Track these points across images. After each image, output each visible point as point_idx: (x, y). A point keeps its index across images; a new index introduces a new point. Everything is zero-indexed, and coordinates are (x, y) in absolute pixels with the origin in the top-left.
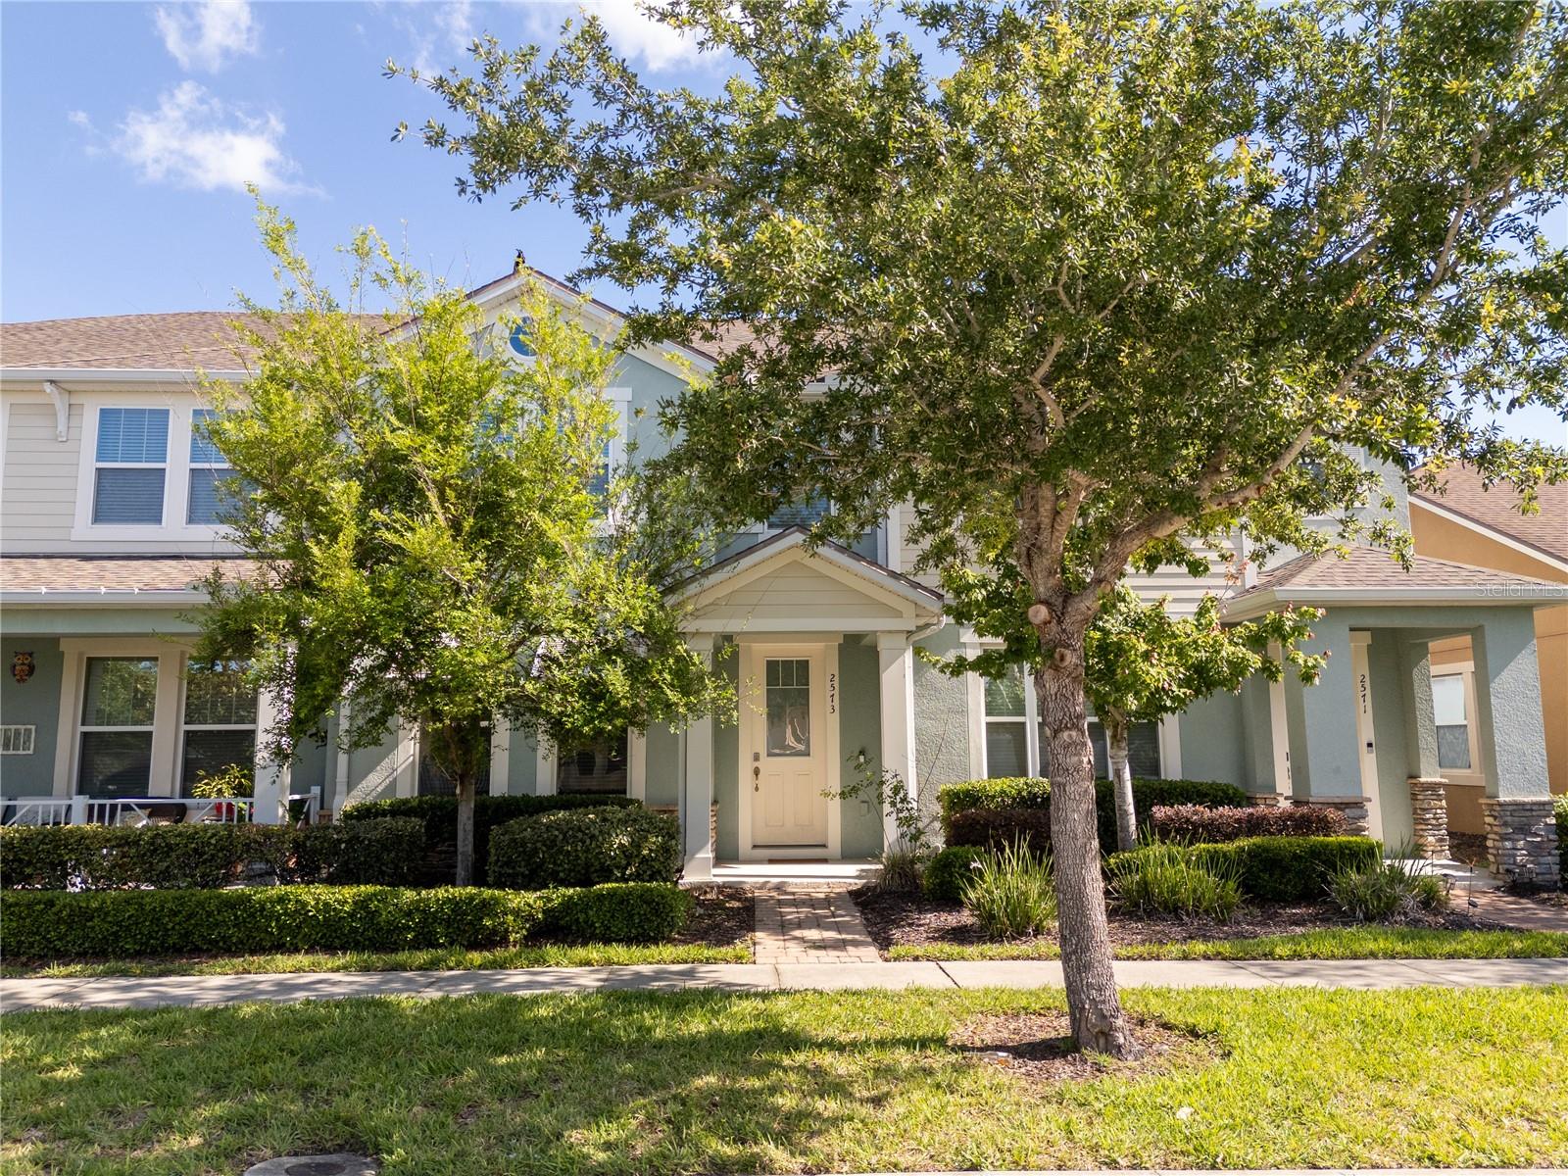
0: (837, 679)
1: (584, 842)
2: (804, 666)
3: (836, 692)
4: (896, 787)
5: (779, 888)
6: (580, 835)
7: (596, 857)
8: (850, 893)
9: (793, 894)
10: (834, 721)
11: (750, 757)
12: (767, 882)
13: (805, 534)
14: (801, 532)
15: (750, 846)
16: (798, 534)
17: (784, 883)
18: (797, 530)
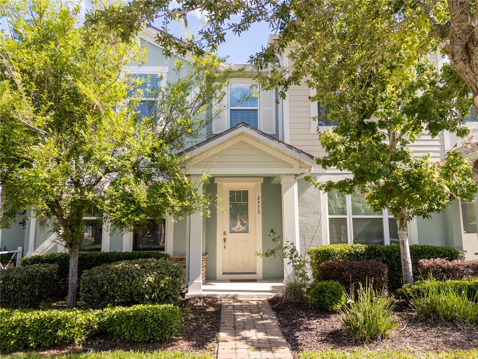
0: (260, 199)
1: (128, 280)
2: (246, 193)
3: (260, 204)
4: (292, 250)
5: (234, 298)
6: (127, 276)
7: (136, 288)
8: (269, 301)
9: (241, 301)
10: (259, 217)
11: (222, 233)
12: (228, 295)
13: (247, 127)
14: (245, 126)
15: (221, 273)
16: (243, 127)
17: (236, 295)
18: (243, 125)
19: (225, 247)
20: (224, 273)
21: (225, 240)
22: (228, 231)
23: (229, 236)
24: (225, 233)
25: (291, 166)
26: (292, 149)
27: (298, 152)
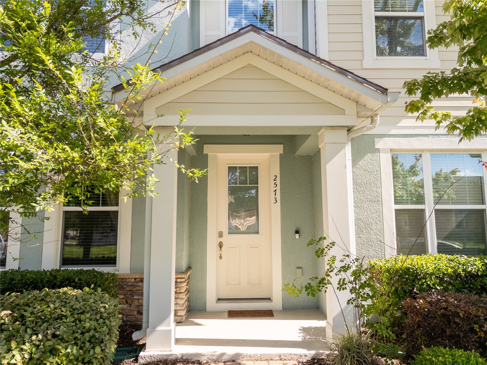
0: (278, 179)
2: (254, 171)
3: (278, 188)
5: (234, 361)
10: (277, 209)
11: (216, 235)
12: (223, 354)
13: (259, 33)
14: (255, 32)
15: (214, 299)
16: (252, 34)
17: (238, 355)
18: (251, 30)
19: (221, 257)
20: (219, 299)
21: (221, 245)
22: (225, 231)
23: (227, 239)
24: (221, 235)
25: (342, 111)
26: (346, 76)
27: (357, 81)
